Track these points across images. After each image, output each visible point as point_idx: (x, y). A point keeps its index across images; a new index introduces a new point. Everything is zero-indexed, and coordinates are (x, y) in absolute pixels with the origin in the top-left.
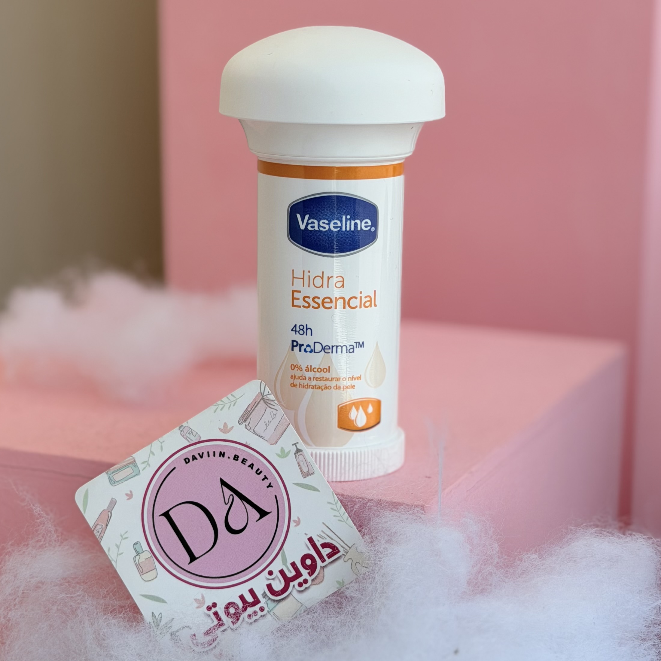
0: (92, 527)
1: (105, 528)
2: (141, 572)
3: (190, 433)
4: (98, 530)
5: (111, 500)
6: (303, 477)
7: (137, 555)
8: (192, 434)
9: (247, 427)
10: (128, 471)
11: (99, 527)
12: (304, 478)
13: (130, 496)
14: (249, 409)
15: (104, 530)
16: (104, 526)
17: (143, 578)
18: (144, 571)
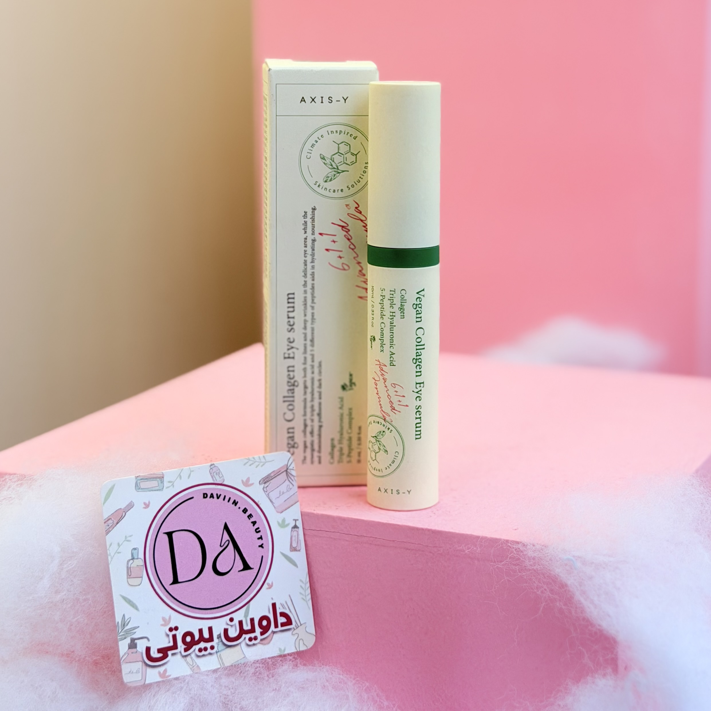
0: (105, 519)
1: (115, 525)
2: (129, 576)
3: (218, 473)
4: (108, 524)
5: (130, 502)
6: (290, 550)
7: (132, 559)
10: (154, 484)
11: (110, 521)
13: (147, 506)
14: (272, 475)
16: (115, 522)
17: (128, 581)
18: (131, 576)
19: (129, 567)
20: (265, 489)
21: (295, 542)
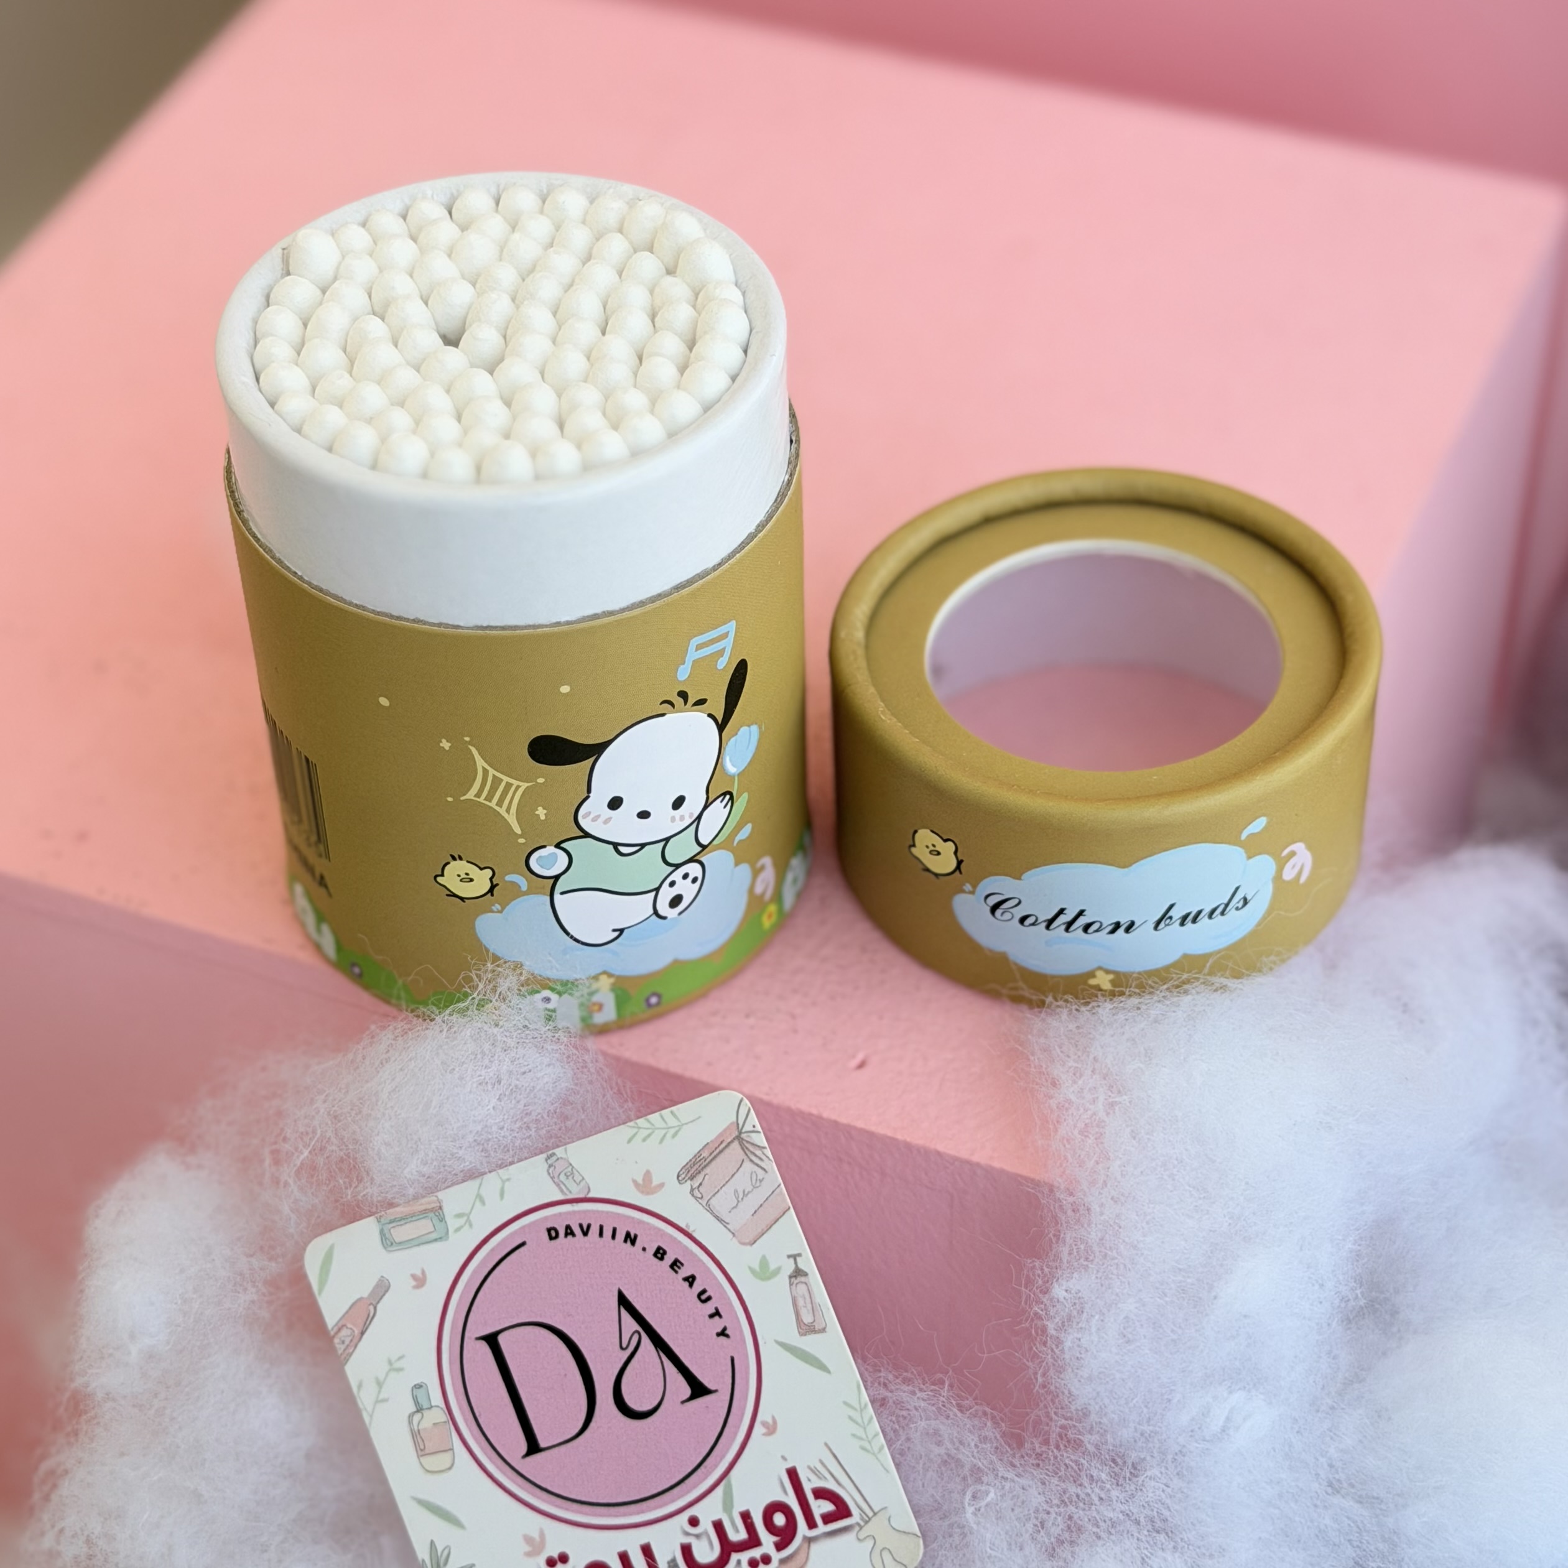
0: (332, 1329)
1: (358, 1337)
2: (422, 1450)
3: (569, 1174)
4: (343, 1339)
5: (380, 1280)
6: (799, 1332)
7: (418, 1411)
8: (573, 1177)
9: (695, 1194)
10: (424, 1226)
11: (344, 1332)
12: (802, 1334)
13: (420, 1281)
14: (705, 1154)
15: (355, 1341)
16: (357, 1332)
17: (423, 1463)
18: (426, 1449)
19: (416, 1428)
21: (808, 1310)
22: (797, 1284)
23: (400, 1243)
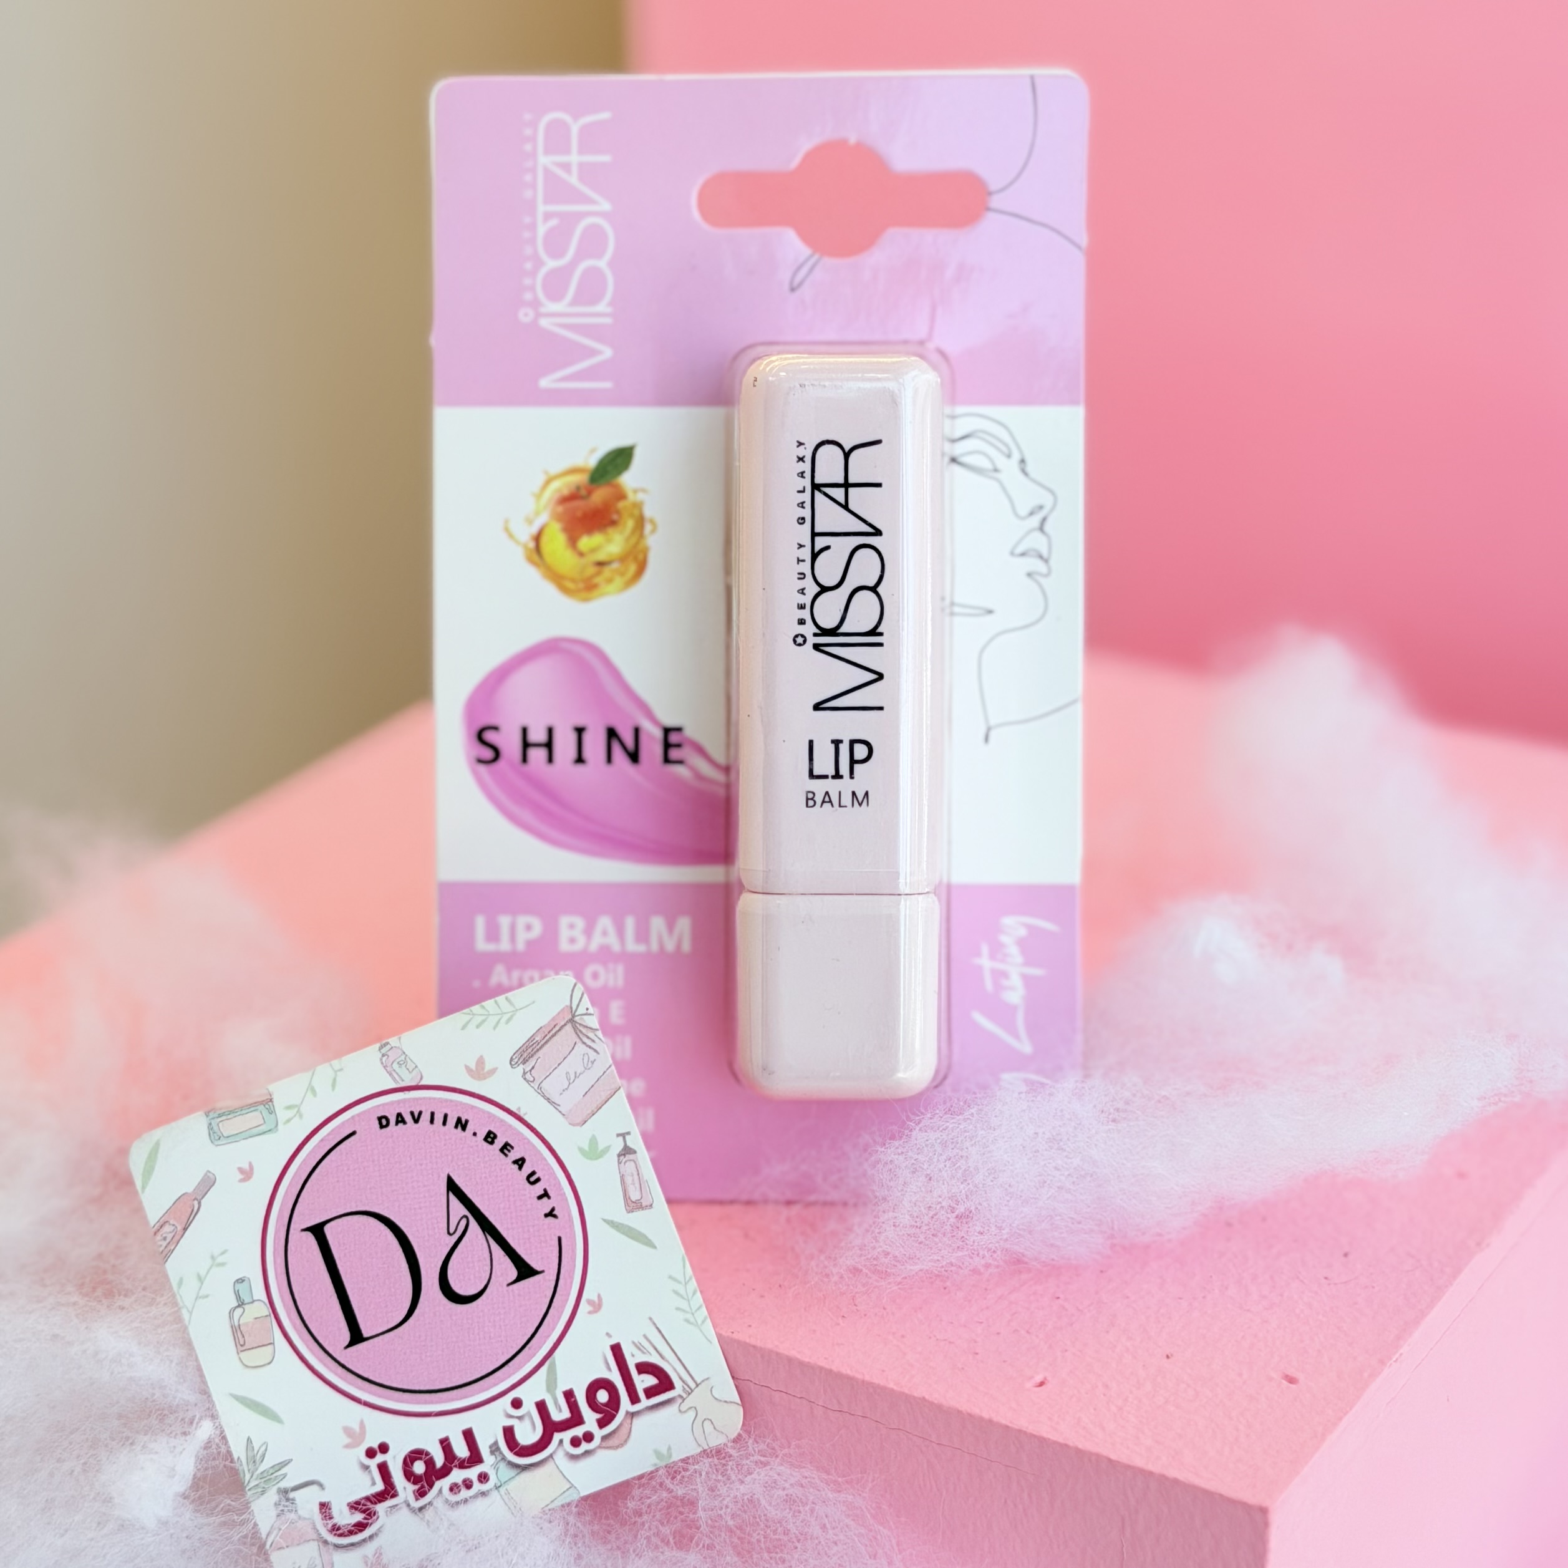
0: (154, 1227)
1: (181, 1234)
2: (242, 1346)
3: (402, 1062)
4: (164, 1235)
5: (206, 1175)
6: (626, 1209)
7: (239, 1306)
8: (406, 1066)
10: (253, 1118)
11: (167, 1228)
12: (630, 1211)
13: (247, 1174)
14: (537, 1039)
15: (178, 1237)
16: (180, 1228)
17: (242, 1358)
18: (246, 1344)
19: (236, 1324)
20: (528, 1076)
21: (636, 1188)
22: (625, 1163)
23: (228, 1137)
